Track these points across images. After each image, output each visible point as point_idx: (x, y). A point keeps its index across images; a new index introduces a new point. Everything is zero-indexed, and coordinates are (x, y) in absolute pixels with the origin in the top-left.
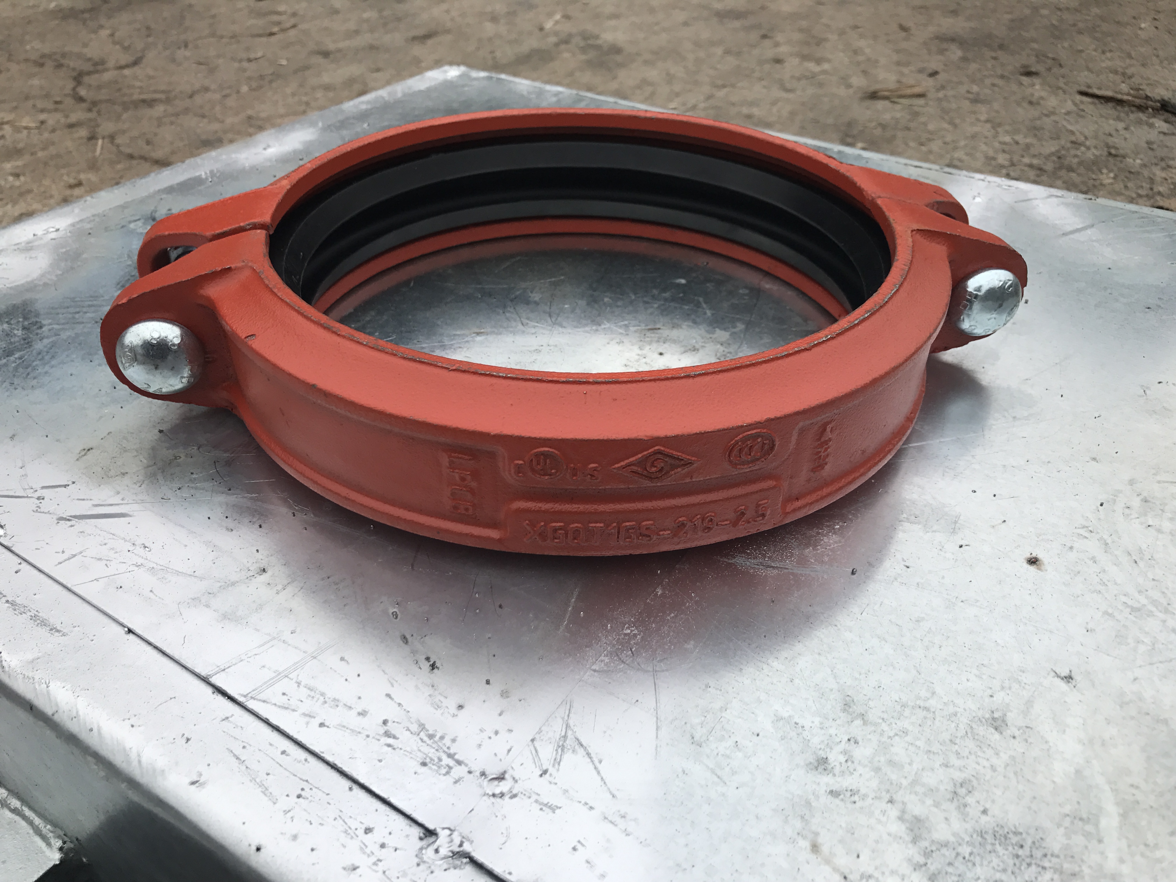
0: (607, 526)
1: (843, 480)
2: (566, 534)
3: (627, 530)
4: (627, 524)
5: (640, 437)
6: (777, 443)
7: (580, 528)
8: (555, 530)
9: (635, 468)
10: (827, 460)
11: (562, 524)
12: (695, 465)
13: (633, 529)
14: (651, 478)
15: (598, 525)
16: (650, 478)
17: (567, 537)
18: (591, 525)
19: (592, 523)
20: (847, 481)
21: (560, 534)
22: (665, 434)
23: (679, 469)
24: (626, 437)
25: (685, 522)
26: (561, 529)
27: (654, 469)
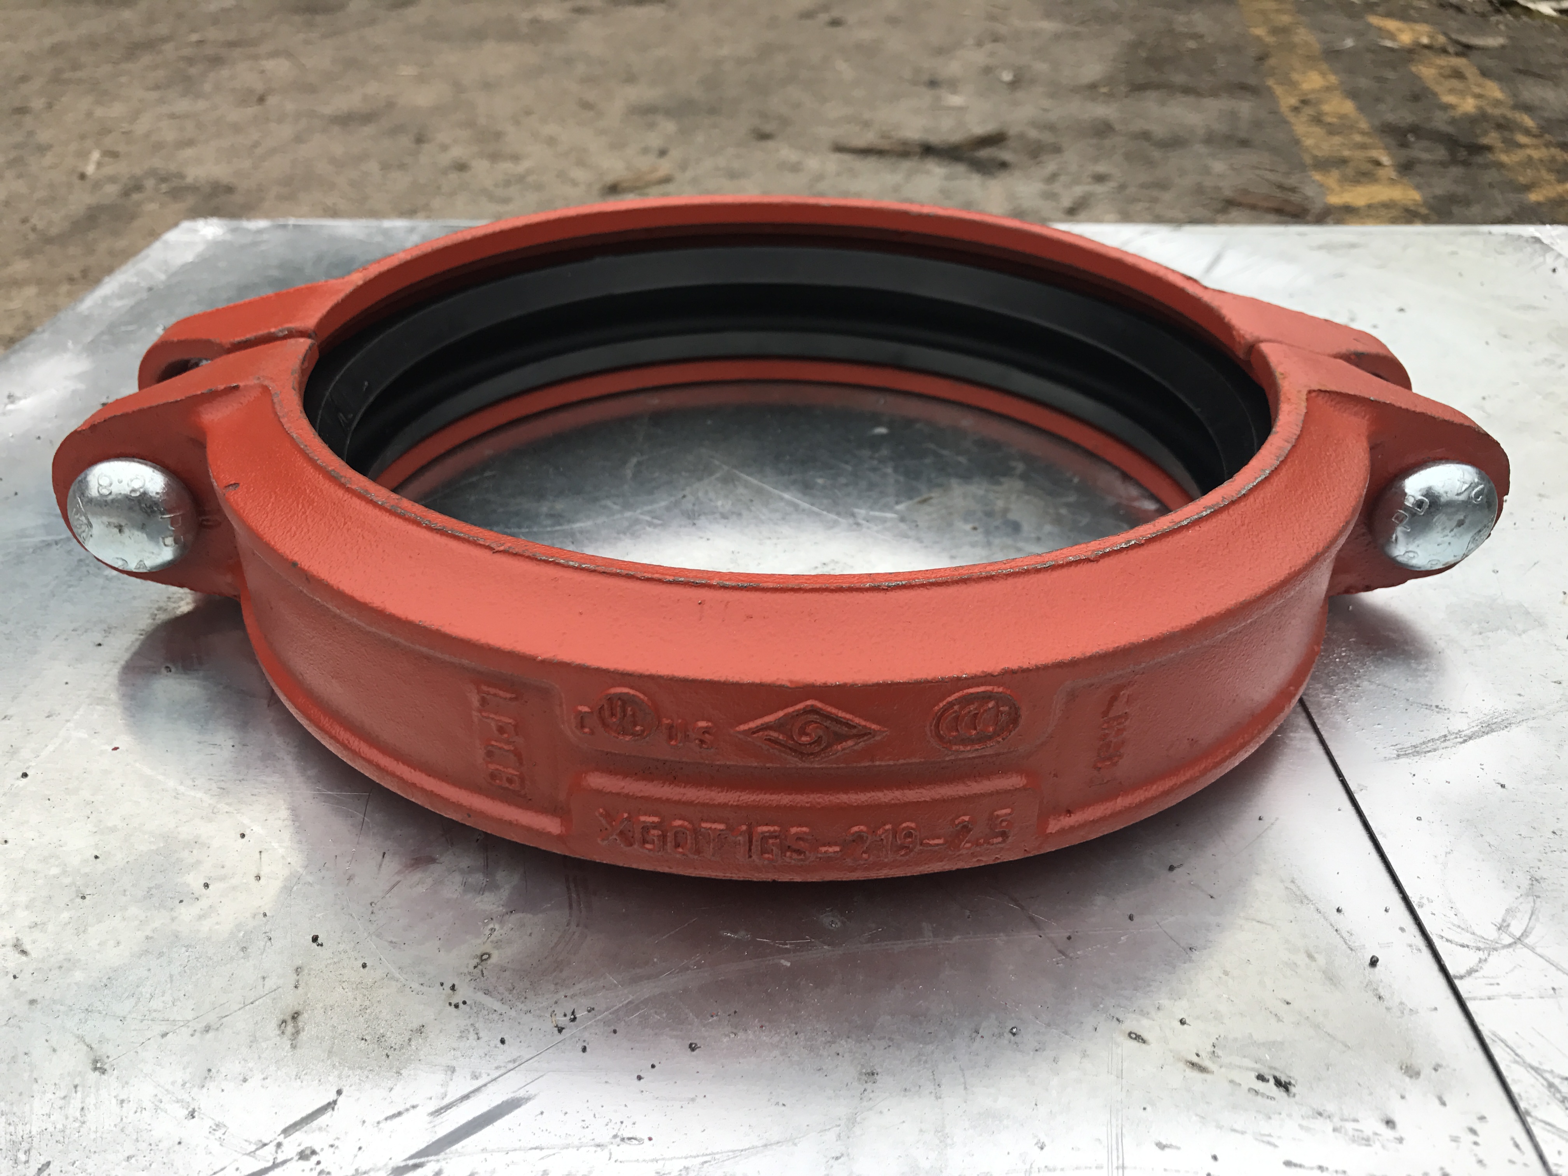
0: (730, 828)
1: (1155, 787)
2: (663, 837)
3: (764, 838)
4: (765, 829)
5: (779, 683)
6: (1024, 713)
7: (686, 828)
8: (646, 829)
9: (774, 734)
10: (1122, 751)
11: (656, 819)
12: (878, 738)
13: (776, 837)
14: (802, 753)
15: (714, 826)
16: (802, 755)
17: (665, 843)
18: (704, 825)
19: (707, 821)
20: (1161, 789)
21: (654, 835)
22: (823, 681)
23: (850, 743)
24: (757, 681)
25: (865, 835)
26: (654, 828)
27: (805, 739)
